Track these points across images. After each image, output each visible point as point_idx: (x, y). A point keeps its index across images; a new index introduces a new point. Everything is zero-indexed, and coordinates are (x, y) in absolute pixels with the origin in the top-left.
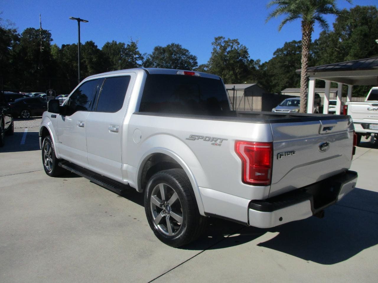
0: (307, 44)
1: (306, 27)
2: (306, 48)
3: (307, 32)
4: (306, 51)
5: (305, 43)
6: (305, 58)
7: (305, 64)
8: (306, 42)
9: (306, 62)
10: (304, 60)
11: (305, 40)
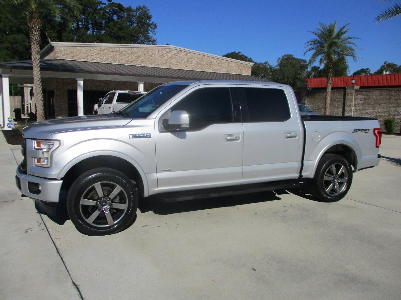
0: (38, 40)
1: (36, 22)
2: (37, 44)
3: (37, 27)
4: (37, 47)
5: (35, 38)
6: (38, 56)
7: (38, 61)
8: (37, 38)
9: (38, 60)
10: (36, 58)
11: (36, 35)
